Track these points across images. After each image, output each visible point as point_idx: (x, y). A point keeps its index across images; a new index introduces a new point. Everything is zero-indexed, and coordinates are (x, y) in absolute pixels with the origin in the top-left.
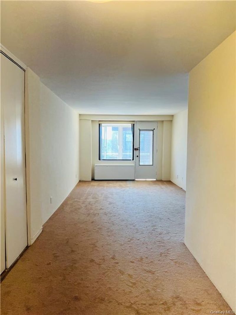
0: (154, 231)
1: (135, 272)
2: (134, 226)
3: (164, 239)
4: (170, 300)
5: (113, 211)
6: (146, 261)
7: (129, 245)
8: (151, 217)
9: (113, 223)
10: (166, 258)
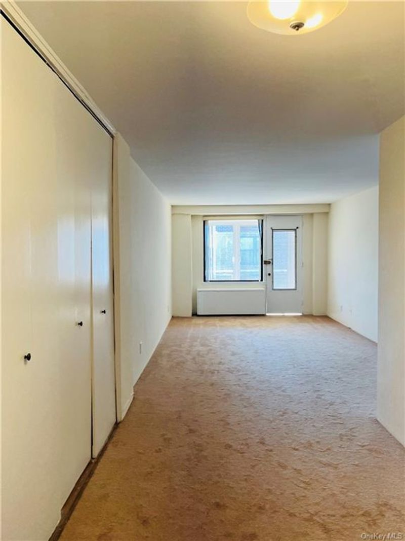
0: (320, 400)
1: (304, 465)
2: (283, 391)
3: (340, 411)
4: (374, 509)
5: (241, 367)
6: (319, 448)
7: (283, 422)
8: (309, 377)
9: (247, 386)
10: (351, 443)
